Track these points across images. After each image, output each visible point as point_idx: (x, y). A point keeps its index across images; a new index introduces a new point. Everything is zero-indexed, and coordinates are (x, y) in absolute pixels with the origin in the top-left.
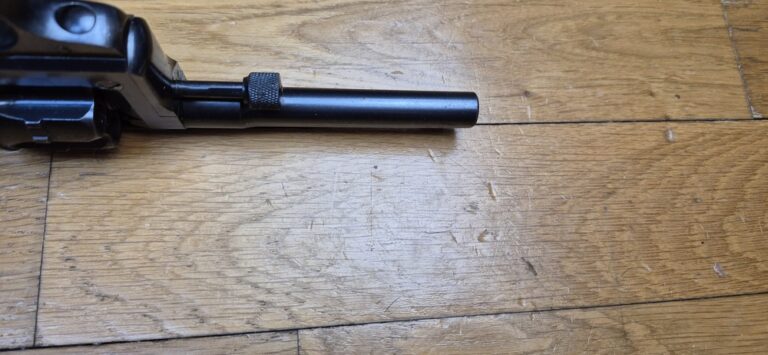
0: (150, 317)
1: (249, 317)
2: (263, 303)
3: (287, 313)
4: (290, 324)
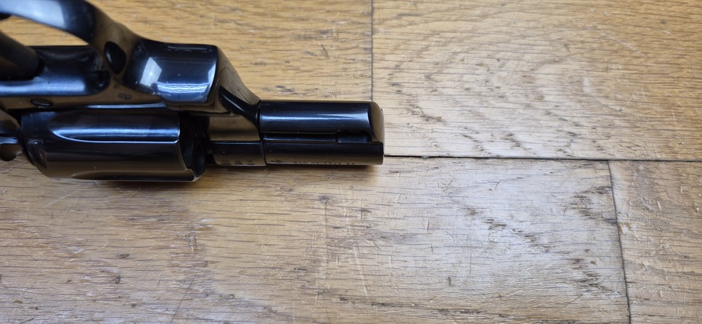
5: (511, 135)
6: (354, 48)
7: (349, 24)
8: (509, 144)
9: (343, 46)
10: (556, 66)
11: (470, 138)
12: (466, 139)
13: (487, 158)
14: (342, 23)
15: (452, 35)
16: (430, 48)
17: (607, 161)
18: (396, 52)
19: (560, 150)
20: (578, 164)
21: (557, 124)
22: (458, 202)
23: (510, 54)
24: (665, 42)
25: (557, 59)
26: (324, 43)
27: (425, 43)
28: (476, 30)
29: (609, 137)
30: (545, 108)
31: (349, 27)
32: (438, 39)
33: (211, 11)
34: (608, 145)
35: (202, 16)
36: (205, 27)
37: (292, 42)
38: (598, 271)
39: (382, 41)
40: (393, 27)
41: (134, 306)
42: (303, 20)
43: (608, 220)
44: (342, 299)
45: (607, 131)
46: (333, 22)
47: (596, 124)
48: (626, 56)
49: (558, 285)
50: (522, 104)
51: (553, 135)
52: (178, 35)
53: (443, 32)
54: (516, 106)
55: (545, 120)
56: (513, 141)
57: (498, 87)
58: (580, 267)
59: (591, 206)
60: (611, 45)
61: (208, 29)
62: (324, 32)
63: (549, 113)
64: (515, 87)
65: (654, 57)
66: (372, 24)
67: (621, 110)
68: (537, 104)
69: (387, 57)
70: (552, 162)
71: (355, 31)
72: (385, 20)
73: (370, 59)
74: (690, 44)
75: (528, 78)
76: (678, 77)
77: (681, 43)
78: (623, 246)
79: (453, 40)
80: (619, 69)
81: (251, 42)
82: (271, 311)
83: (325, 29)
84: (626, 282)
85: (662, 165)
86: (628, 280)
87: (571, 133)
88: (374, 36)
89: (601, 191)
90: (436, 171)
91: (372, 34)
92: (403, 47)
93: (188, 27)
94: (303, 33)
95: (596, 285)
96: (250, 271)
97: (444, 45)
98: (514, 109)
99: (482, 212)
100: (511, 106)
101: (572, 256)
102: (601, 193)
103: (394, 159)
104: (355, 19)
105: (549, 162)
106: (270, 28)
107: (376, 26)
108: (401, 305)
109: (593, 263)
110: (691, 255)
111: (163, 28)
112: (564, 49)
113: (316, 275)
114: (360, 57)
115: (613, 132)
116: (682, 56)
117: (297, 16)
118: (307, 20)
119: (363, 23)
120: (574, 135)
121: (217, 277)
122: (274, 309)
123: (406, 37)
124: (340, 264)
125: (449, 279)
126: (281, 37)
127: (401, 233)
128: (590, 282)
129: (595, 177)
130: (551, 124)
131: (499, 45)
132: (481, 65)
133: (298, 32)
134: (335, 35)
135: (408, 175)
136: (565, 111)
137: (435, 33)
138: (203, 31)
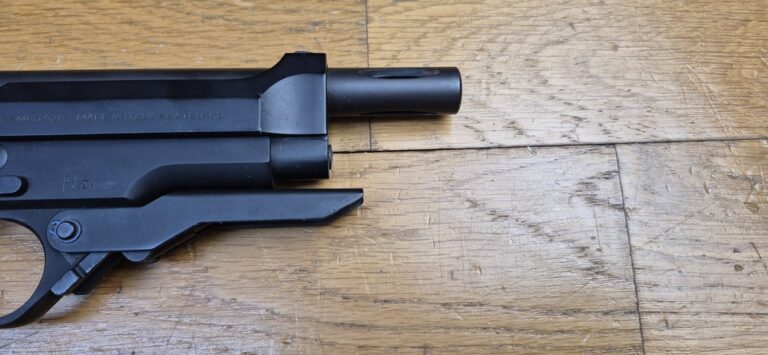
5: (513, 123)
6: (348, 39)
7: (343, 14)
8: (511, 133)
9: (336, 37)
10: (560, 47)
11: (472, 128)
12: (468, 129)
13: (489, 148)
14: (336, 12)
15: (451, 19)
16: (428, 35)
17: (613, 145)
18: (393, 41)
19: (565, 136)
20: (584, 149)
21: (561, 108)
22: (459, 195)
23: (510, 37)
24: (678, 14)
25: (561, 39)
26: (317, 35)
27: (423, 30)
28: (475, 13)
29: (616, 119)
30: (549, 92)
31: (343, 17)
32: (436, 25)
33: (198, 7)
34: (615, 128)
35: (188, 14)
36: (193, 25)
37: (283, 37)
38: (604, 258)
39: (378, 30)
40: (388, 14)
41: (136, 314)
42: (293, 11)
43: (614, 206)
44: (344, 298)
45: (613, 113)
46: (325, 12)
47: (603, 107)
48: (635, 32)
49: (563, 274)
50: (525, 90)
51: (557, 120)
52: (165, 35)
53: (441, 17)
54: (518, 92)
55: (551, 105)
56: (516, 129)
57: (499, 73)
58: (586, 255)
59: (597, 193)
60: (619, 21)
61: (196, 27)
62: (316, 24)
63: (553, 98)
64: (518, 72)
65: (667, 31)
66: (367, 12)
67: (629, 91)
68: (541, 89)
69: (384, 47)
70: (556, 149)
71: (350, 20)
72: (379, 7)
73: (365, 50)
74: (705, 15)
75: (531, 63)
76: (691, 52)
77: (695, 14)
78: (631, 232)
79: (452, 25)
80: (627, 47)
81: (241, 38)
82: (273, 313)
83: (318, 20)
84: (634, 269)
85: (673, 146)
86: (636, 266)
87: (575, 117)
88: (369, 25)
89: (607, 176)
90: (437, 164)
91: (367, 23)
92: (399, 35)
93: (175, 26)
94: (294, 26)
95: (602, 273)
96: (250, 275)
97: (443, 30)
98: (517, 96)
99: (484, 204)
100: (513, 92)
101: (577, 244)
102: (607, 178)
103: (394, 154)
104: (348, 8)
105: (552, 149)
106: (259, 22)
107: (370, 15)
108: (404, 301)
109: (599, 250)
110: (702, 239)
111: (150, 29)
112: (569, 29)
113: (318, 275)
114: (355, 48)
115: (620, 114)
116: (695, 29)
117: (288, 7)
118: (298, 11)
119: (356, 12)
120: (580, 119)
121: (218, 282)
122: (276, 311)
123: (403, 25)
124: (342, 263)
125: (452, 273)
126: (271, 31)
127: (403, 229)
128: (597, 269)
129: (601, 162)
130: (555, 109)
131: (500, 27)
132: (481, 50)
133: (289, 25)
134: (328, 26)
135: (408, 170)
136: (570, 94)
137: (433, 18)
138: (190, 30)
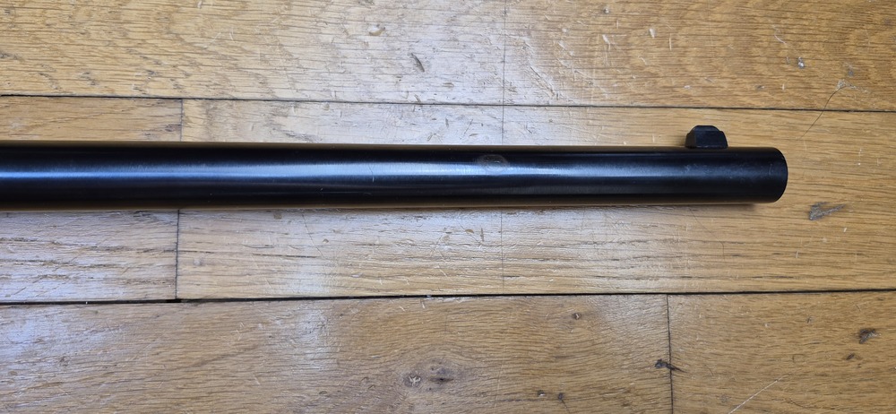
0: (47, 76)
1: (137, 83)
2: (151, 72)
3: (173, 83)
4: (176, 94)
